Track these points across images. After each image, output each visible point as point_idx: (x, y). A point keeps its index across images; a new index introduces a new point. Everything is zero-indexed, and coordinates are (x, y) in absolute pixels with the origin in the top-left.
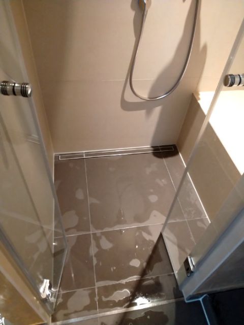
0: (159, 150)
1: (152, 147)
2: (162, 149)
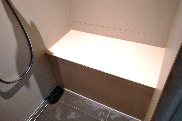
0: (51, 98)
1: (46, 100)
2: (53, 96)
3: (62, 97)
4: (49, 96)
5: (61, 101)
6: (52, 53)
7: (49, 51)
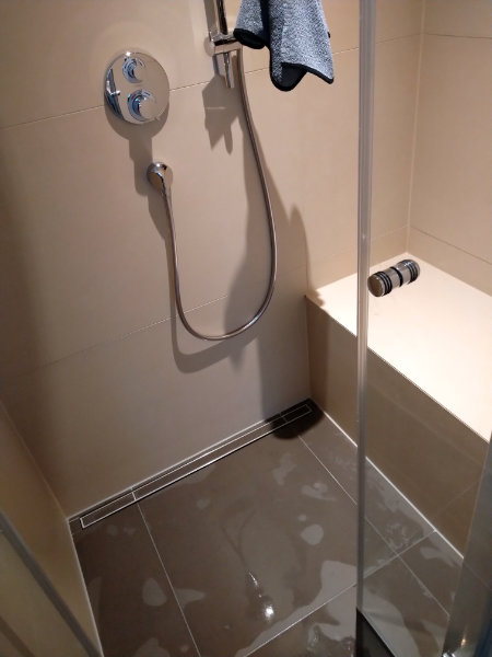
0: (281, 421)
1: (267, 421)
2: (288, 418)
3: (312, 432)
4: (278, 415)
5: (304, 441)
6: (322, 303)
7: (316, 295)
